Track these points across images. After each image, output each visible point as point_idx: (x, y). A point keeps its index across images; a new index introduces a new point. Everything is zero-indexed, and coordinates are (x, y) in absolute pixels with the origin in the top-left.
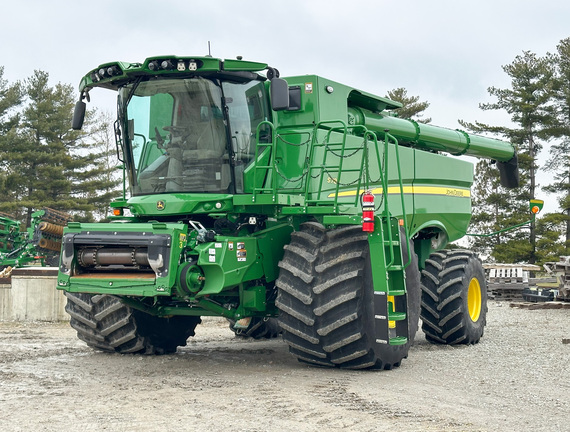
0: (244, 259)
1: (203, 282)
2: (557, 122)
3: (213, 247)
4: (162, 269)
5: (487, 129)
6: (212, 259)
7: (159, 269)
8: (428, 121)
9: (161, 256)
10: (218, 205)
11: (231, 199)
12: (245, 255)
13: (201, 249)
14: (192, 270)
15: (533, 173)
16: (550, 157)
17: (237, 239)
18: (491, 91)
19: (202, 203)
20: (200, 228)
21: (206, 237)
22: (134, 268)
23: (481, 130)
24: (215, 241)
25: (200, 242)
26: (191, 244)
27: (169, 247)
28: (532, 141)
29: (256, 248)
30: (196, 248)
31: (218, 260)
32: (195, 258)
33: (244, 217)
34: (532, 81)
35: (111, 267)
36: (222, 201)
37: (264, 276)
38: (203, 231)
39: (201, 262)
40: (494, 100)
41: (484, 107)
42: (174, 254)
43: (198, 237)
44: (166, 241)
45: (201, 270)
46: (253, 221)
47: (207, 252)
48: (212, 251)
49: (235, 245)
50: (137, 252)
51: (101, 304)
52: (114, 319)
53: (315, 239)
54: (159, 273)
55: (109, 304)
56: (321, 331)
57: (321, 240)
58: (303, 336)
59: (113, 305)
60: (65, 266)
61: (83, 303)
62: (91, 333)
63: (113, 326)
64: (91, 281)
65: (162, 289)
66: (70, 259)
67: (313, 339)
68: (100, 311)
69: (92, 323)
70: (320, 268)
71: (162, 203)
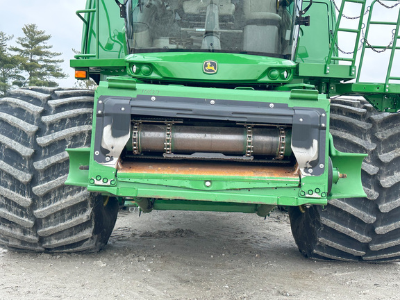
4: (314, 164)
7: (310, 163)
10: (285, 74)
35: (196, 156)
50: (255, 134)
51: (47, 196)
52: (66, 216)
53: (362, 124)
54: (306, 169)
55: (61, 197)
56: (380, 230)
57: (370, 125)
58: (354, 234)
59: (69, 198)
60: (105, 152)
61: (16, 196)
62: (18, 233)
63: (62, 225)
64: (166, 179)
65: (315, 195)
66: (122, 142)
67: (364, 238)
68: (44, 206)
69: (27, 221)
70: (386, 157)
71: (213, 64)
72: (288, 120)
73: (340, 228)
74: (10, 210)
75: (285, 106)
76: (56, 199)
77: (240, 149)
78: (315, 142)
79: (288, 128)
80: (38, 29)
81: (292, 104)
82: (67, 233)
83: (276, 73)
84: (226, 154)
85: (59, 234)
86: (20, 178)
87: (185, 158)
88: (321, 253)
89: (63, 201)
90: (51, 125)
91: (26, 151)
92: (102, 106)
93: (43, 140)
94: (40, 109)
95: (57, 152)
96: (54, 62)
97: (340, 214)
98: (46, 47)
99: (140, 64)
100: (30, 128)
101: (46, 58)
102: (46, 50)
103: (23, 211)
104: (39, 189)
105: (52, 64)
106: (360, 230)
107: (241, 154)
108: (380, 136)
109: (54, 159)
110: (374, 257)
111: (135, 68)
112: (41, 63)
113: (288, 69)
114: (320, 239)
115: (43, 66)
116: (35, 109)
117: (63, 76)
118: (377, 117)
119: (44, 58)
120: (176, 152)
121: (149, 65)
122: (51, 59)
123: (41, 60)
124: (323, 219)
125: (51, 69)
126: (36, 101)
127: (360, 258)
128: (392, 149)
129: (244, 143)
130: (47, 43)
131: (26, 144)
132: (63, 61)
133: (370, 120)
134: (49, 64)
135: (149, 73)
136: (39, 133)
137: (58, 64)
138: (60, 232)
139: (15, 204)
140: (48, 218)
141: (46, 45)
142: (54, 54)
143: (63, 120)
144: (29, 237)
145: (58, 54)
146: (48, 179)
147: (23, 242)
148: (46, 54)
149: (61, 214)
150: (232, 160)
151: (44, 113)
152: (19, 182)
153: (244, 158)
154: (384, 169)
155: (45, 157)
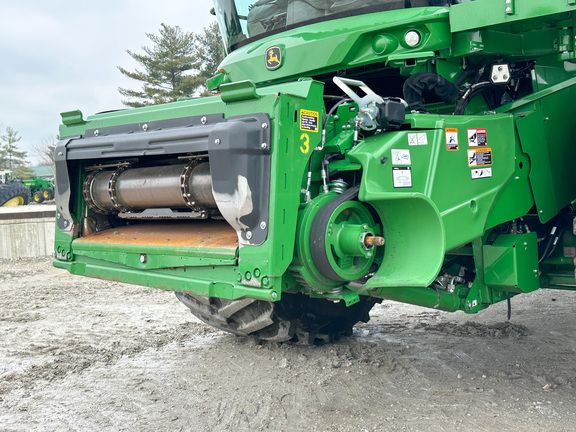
0: (487, 172)
1: (380, 251)
3: (402, 144)
4: (251, 221)
6: (402, 179)
7: (244, 219)
9: (243, 182)
10: (411, 38)
11: (446, 19)
12: (488, 160)
13: (366, 154)
14: (346, 216)
17: (467, 119)
19: (370, 37)
20: (362, 94)
21: (380, 118)
22: (193, 215)
24: (407, 127)
25: (365, 134)
26: (341, 141)
27: (267, 152)
29: (513, 141)
30: (354, 152)
31: (418, 180)
32: (353, 178)
33: (477, 66)
35: (148, 214)
36: (419, 27)
37: (534, 210)
38: (371, 101)
39: (369, 190)
42: (286, 172)
43: (359, 119)
44: (255, 136)
45: (372, 213)
46: (501, 74)
47: (385, 160)
48: (400, 157)
49: (463, 136)
54: (243, 233)
65: (255, 282)
71: (276, 52)
75: (219, 118)
81: (229, 112)
120: (130, 209)
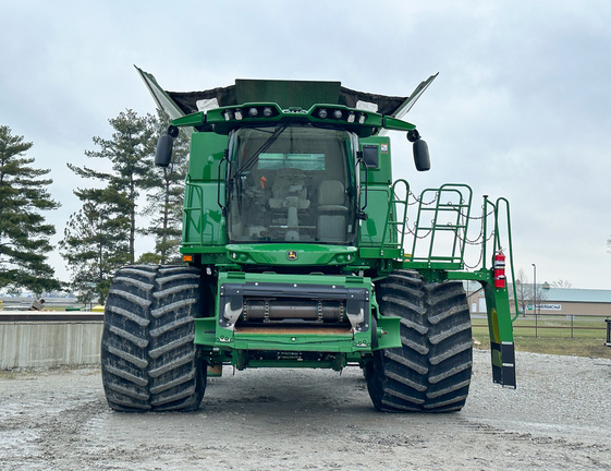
2: (151, 174)
5: (94, 174)
7: (359, 324)
8: (31, 161)
10: (349, 257)
15: (133, 217)
16: (148, 204)
18: (96, 140)
23: (89, 176)
27: (368, 301)
28: (132, 188)
34: (134, 136)
40: (99, 149)
41: (89, 154)
44: (365, 295)
50: (324, 305)
51: (160, 358)
52: (175, 375)
53: (417, 293)
54: (357, 329)
55: (171, 359)
56: (433, 379)
57: (423, 293)
58: (412, 383)
59: (178, 359)
60: (226, 320)
61: (135, 359)
62: (133, 391)
63: (171, 383)
64: (266, 337)
65: (363, 345)
66: (238, 313)
67: (421, 387)
68: (157, 367)
69: (143, 381)
70: (434, 319)
71: (294, 253)
72: (344, 297)
73: (400, 379)
74: (129, 371)
75: (342, 287)
76: (167, 361)
77: (313, 316)
78: (362, 310)
79: (345, 302)
80: (13, 134)
81: (347, 286)
82: (174, 390)
83: (341, 257)
84: (306, 319)
85: (166, 392)
86: (139, 344)
87: (277, 323)
88: (388, 403)
89: (173, 362)
90: (161, 300)
91: (144, 322)
92: (224, 290)
93: (157, 312)
94: (151, 286)
95: (167, 322)
96: (37, 183)
97: (400, 368)
98: (26, 162)
99: (238, 253)
100: (145, 302)
101: (26, 178)
102: (25, 166)
103: (139, 371)
104: (154, 352)
105: (33, 187)
106: (417, 381)
107: (315, 319)
108: (430, 303)
109: (166, 328)
110: (432, 406)
111: (234, 255)
112: (18, 187)
113: (352, 254)
114: (386, 390)
115: (21, 191)
116: (147, 287)
117: (51, 205)
118: (430, 286)
119: (22, 178)
120: (272, 319)
121: (246, 254)
122: (33, 180)
123: (17, 181)
124: (386, 371)
125: (33, 195)
126: (145, 279)
127: (421, 406)
128: (439, 313)
129: (317, 312)
130: (26, 155)
131: (142, 316)
132: (51, 182)
133: (424, 289)
134: (29, 187)
135: (246, 259)
136: (152, 307)
137: (44, 187)
138: (168, 390)
139: (134, 366)
140: (159, 377)
141: (24, 158)
142: (38, 172)
143: (171, 295)
144: (142, 394)
145: (44, 172)
146: (161, 345)
147: (135, 400)
148: (26, 172)
149: (171, 374)
150: (309, 324)
151: (154, 290)
152: (137, 347)
153: (317, 322)
154: (433, 329)
155: (158, 326)
